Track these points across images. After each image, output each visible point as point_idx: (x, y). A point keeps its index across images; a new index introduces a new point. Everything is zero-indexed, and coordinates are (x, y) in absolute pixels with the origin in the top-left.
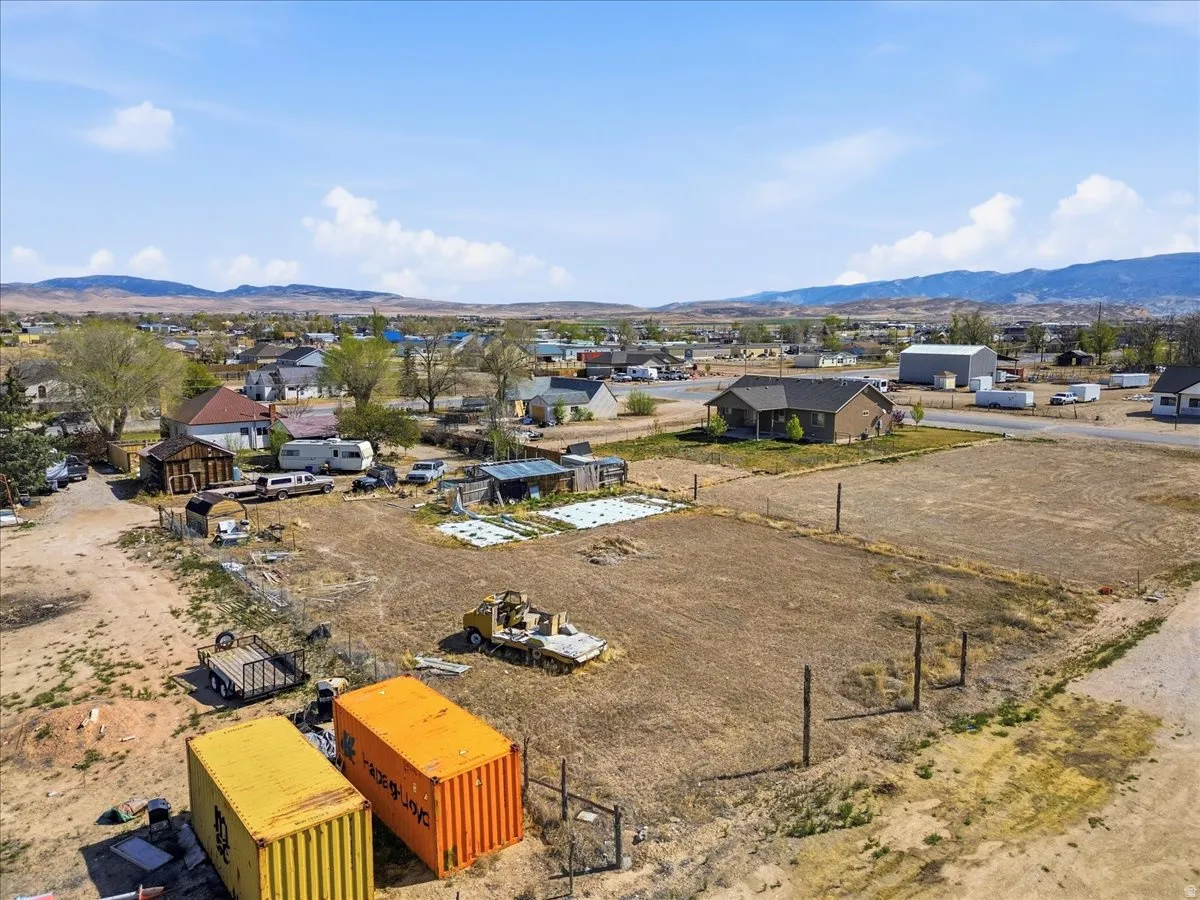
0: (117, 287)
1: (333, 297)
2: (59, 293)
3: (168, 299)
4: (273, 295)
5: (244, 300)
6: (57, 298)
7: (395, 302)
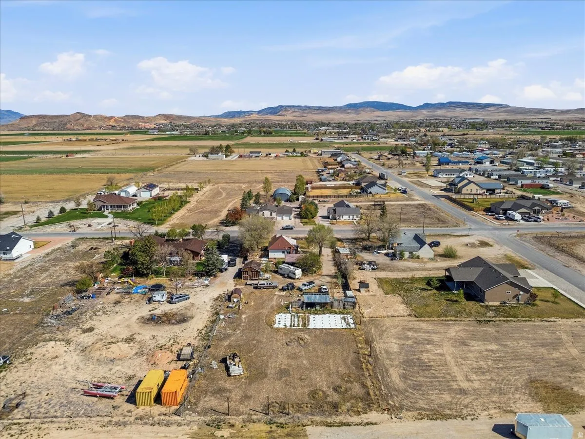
0: (372, 107)
1: (469, 108)
2: (349, 111)
3: (391, 112)
4: (440, 108)
5: (424, 112)
6: (348, 113)
7: (503, 109)
